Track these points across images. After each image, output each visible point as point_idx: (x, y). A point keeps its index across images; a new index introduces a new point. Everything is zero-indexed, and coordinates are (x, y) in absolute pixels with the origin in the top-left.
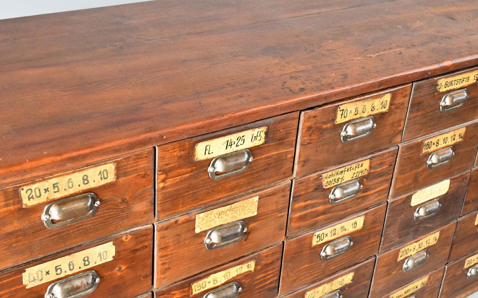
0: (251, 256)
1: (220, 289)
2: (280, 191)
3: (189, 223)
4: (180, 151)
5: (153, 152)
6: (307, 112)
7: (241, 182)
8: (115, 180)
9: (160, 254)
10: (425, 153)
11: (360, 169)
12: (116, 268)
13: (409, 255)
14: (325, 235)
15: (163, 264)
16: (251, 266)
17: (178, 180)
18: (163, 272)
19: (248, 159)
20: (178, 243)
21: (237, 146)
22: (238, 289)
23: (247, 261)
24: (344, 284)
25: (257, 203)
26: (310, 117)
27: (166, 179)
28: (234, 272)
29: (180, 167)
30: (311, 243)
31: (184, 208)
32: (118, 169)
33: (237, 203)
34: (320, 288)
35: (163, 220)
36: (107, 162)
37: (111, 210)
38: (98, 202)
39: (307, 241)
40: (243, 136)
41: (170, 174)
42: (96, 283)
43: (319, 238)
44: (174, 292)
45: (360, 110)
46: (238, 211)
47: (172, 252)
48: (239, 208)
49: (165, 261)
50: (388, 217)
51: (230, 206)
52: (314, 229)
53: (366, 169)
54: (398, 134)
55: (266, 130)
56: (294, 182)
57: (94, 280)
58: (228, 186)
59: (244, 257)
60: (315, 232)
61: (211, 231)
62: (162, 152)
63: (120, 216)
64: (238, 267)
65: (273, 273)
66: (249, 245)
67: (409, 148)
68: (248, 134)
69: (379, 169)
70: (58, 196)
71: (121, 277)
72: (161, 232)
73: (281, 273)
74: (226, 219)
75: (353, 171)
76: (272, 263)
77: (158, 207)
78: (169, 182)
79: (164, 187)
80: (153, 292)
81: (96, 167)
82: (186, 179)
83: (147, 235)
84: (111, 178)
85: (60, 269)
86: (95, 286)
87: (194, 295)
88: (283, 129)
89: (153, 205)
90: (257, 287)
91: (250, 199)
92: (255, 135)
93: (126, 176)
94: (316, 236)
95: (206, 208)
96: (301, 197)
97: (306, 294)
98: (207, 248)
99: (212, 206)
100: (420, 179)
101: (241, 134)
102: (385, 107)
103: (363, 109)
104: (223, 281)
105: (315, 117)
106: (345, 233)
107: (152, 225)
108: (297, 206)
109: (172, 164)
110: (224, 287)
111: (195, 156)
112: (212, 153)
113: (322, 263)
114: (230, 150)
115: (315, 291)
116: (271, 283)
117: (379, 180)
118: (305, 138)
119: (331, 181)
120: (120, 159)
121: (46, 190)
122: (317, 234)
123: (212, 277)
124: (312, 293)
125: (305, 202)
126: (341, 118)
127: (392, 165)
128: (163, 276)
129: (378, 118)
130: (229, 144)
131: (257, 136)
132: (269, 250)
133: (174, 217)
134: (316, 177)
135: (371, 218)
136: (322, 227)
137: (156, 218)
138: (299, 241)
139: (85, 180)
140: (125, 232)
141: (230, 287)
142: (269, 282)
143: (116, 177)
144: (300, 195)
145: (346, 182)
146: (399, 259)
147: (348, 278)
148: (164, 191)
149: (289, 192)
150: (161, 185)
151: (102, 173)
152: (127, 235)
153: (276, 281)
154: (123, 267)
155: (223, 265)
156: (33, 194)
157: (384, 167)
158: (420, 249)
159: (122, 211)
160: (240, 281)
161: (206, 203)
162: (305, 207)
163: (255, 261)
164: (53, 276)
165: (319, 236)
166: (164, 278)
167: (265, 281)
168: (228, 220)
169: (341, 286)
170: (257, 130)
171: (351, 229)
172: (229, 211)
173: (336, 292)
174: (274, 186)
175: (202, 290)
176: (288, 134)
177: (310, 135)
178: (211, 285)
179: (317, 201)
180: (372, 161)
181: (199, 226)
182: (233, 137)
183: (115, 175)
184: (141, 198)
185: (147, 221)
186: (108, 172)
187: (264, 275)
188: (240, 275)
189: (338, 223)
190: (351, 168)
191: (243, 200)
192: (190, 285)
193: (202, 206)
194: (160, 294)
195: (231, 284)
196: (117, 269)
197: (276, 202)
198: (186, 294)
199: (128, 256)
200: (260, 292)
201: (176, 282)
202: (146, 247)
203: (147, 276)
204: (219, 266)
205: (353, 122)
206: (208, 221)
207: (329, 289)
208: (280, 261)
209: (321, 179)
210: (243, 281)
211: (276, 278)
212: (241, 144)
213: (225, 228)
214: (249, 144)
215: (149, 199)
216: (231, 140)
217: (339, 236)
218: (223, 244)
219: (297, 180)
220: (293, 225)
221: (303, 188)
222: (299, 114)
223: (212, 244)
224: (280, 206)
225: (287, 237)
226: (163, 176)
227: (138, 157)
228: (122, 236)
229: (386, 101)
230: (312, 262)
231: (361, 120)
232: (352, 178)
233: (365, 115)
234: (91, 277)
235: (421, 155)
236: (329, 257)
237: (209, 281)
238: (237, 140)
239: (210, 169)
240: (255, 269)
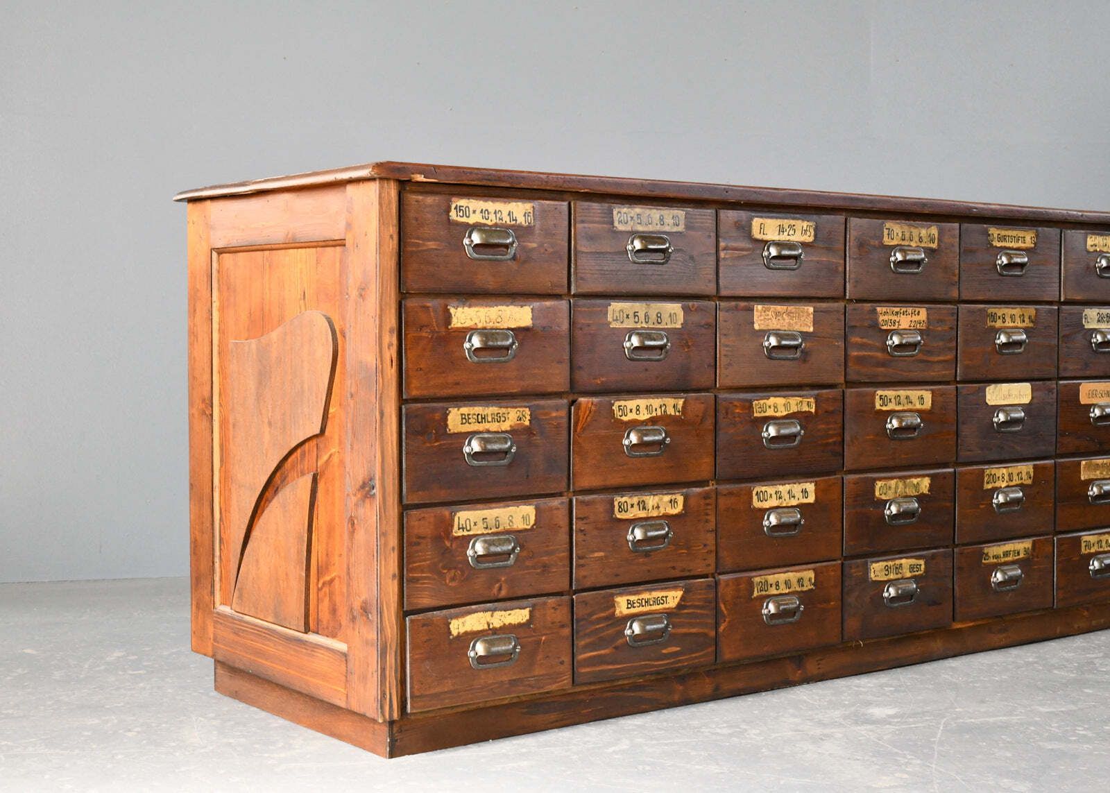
1: (781, 421)
2: (834, 311)
3: (748, 313)
8: (684, 230)
10: (991, 326)
11: (916, 318)
13: (997, 485)
14: (889, 400)
15: (725, 356)
16: (811, 404)
17: (736, 255)
19: (801, 254)
21: (788, 235)
22: (801, 430)
23: (806, 396)
24: (920, 492)
25: (812, 317)
26: (856, 226)
27: (727, 249)
28: (794, 404)
30: (874, 405)
32: (687, 219)
33: (793, 306)
34: (893, 484)
36: (680, 209)
39: (868, 401)
40: (794, 225)
41: (730, 245)
43: (882, 400)
44: (736, 403)
45: (907, 236)
46: (794, 319)
47: (733, 344)
48: (795, 315)
49: (726, 353)
51: (786, 307)
52: (876, 385)
53: (923, 321)
54: (953, 285)
55: (814, 227)
60: (877, 391)
61: (769, 332)
64: (798, 399)
65: (835, 429)
67: (970, 311)
68: (798, 225)
69: (940, 329)
70: (640, 228)
71: (688, 354)
72: (723, 313)
73: (845, 436)
74: (783, 323)
75: (909, 318)
76: (833, 413)
78: (729, 254)
79: (725, 257)
80: (715, 396)
81: (670, 209)
82: (743, 257)
84: (682, 227)
85: (637, 316)
87: (755, 419)
88: (831, 232)
90: (820, 442)
91: (805, 308)
92: (805, 228)
94: (879, 397)
96: (857, 330)
97: (876, 485)
98: (766, 354)
100: (992, 365)
101: (792, 222)
102: (933, 242)
103: (910, 236)
104: (785, 413)
106: (910, 406)
107: (715, 303)
108: (853, 340)
109: (732, 232)
110: (784, 421)
111: (752, 231)
112: (767, 234)
114: (782, 237)
115: (886, 485)
116: (835, 444)
117: (941, 344)
118: (854, 250)
119: (886, 321)
121: (632, 218)
122: (879, 393)
123: (772, 400)
124: (883, 486)
125: (861, 338)
126: (889, 239)
127: (954, 330)
128: (725, 372)
129: (929, 252)
130: (781, 230)
131: (807, 231)
132: (829, 392)
134: (870, 310)
135: (940, 401)
136: (884, 386)
139: (661, 219)
141: (793, 423)
142: (832, 441)
143: (685, 228)
144: (856, 327)
145: (903, 329)
146: (986, 486)
147: (923, 485)
148: (724, 263)
149: (843, 317)
151: (675, 218)
153: (839, 444)
154: (690, 342)
156: (622, 218)
157: (945, 328)
158: (1012, 482)
160: (801, 421)
162: (862, 346)
163: (815, 401)
164: (629, 324)
166: (727, 376)
167: (828, 437)
168: (785, 326)
169: (918, 493)
170: (806, 223)
171: (918, 405)
172: (785, 314)
173: (913, 497)
175: (763, 414)
177: (859, 248)
178: (773, 413)
179: (873, 342)
180: (930, 314)
181: (757, 321)
182: (786, 223)
183: (685, 225)
186: (680, 219)
187: (825, 426)
188: (801, 412)
189: (900, 389)
190: (907, 312)
191: (799, 305)
192: (751, 401)
195: (793, 420)
196: (685, 341)
197: (831, 325)
198: (747, 412)
199: (694, 329)
200: (823, 451)
202: (710, 326)
205: (902, 248)
206: (766, 318)
207: (904, 491)
209: (877, 315)
210: (805, 422)
211: (840, 439)
212: (792, 234)
213: (783, 335)
214: (797, 237)
216: (783, 226)
217: (905, 408)
220: (852, 366)
221: (858, 317)
222: (844, 219)
224: (837, 332)
225: (847, 382)
226: (724, 245)
229: (934, 235)
230: (877, 434)
231: (909, 248)
232: (910, 326)
233: (913, 244)
235: (987, 328)
237: (769, 405)
238: (789, 228)
239: (765, 254)
240: (816, 412)
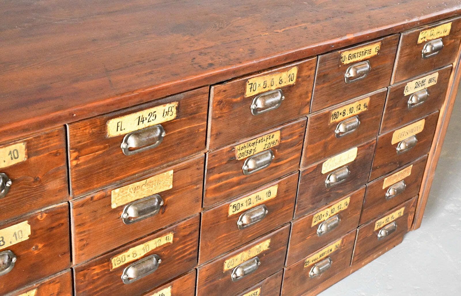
0: (168, 229)
1: (140, 261)
2: (194, 164)
3: (105, 199)
4: (91, 129)
5: (64, 130)
6: (217, 87)
7: (155, 157)
8: (26, 159)
9: (77, 231)
10: (333, 122)
11: (272, 140)
12: (32, 246)
13: (322, 220)
14: (240, 205)
15: (81, 240)
16: (170, 237)
17: (91, 157)
18: (82, 248)
19: (161, 134)
20: (95, 219)
21: (149, 122)
22: (157, 261)
23: (165, 234)
24: (261, 251)
25: (172, 177)
26: (219, 92)
27: (79, 157)
28: (152, 245)
29: (92, 144)
30: (228, 214)
31: (99, 185)
32: (28, 148)
33: (152, 177)
34: (239, 256)
35: (79, 198)
36: (17, 142)
37: (24, 190)
38: (10, 182)
39: (223, 212)
40: (155, 112)
41: (83, 152)
42: (13, 263)
43: (235, 208)
44: (94, 268)
45: (268, 83)
46: (154, 185)
47: (89, 228)
48: (154, 183)
49: (83, 238)
50: (301, 185)
51: (145, 180)
52: (230, 200)
53: (277, 140)
54: (306, 105)
55: (177, 105)
56: (207, 155)
57: (10, 260)
58: (142, 161)
59: (162, 229)
60: (231, 203)
61: (127, 206)
62: (73, 130)
63: (34, 195)
64: (157, 239)
65: (191, 244)
66: (167, 217)
67: (318, 118)
68: (159, 110)
69: (290, 140)
71: (38, 255)
72: (77, 209)
73: (200, 244)
74: (142, 193)
75: (264, 143)
76: (190, 234)
77: (72, 185)
78: (82, 159)
79: (77, 164)
80: (72, 269)
81: (5, 147)
82: (98, 156)
83: (62, 212)
84: (22, 157)
86: (12, 265)
87: (114, 269)
88: (194, 104)
89: (67, 183)
90: (177, 258)
91: (165, 173)
92: (167, 110)
93: (38, 155)
94: (232, 206)
95: (121, 183)
96: (216, 170)
97: (225, 263)
98: (124, 223)
99: (127, 181)
100: (329, 148)
101: (152, 110)
102: (292, 79)
103: (271, 82)
104: (143, 254)
105: (224, 91)
106: (260, 202)
107: (67, 202)
108: (211, 178)
109: (84, 141)
110: (144, 260)
111: (107, 133)
112: (124, 129)
113: (239, 232)
114: (142, 126)
115: (234, 259)
116: (190, 254)
117: (290, 150)
118: (217, 112)
119: (243, 153)
120: (30, 138)
122: (233, 204)
123: (131, 250)
124: (231, 261)
125: (219, 174)
126: (251, 91)
127: (302, 136)
128: (81, 252)
129: (286, 91)
130: (141, 120)
131: (169, 111)
132: (186, 222)
133: (89, 194)
134: (228, 150)
135: (284, 187)
136: (237, 197)
137: (71, 196)
138: (215, 212)
140: (40, 211)
141: (150, 259)
142: (188, 252)
143: (27, 156)
144: (214, 168)
145: (258, 153)
146: (313, 224)
147: (264, 245)
148: (77, 169)
149: (203, 165)
150: (75, 163)
151: (12, 153)
152: (42, 214)
153: (194, 251)
154: (40, 246)
155: (141, 238)
157: (295, 138)
158: (332, 214)
159: (36, 190)
160: (159, 254)
161: (121, 179)
162: (220, 179)
163: (173, 233)
165: (235, 206)
166: (83, 254)
167: (185, 252)
168: (144, 194)
169: (258, 253)
170: (168, 106)
171: (265, 199)
172: (144, 186)
173: (254, 258)
174: (189, 159)
175: (122, 264)
176: (199, 108)
177: (221, 109)
178: (131, 259)
179: (231, 172)
180: (282, 132)
181: (115, 202)
182: (145, 113)
183: (26, 155)
184: (54, 176)
185: (62, 198)
186: (19, 151)
187: (182, 246)
188: (160, 247)
189: (253, 193)
190: (262, 139)
191: (158, 174)
192: (110, 259)
193: (117, 182)
194: (79, 270)
195: (150, 256)
196: (34, 247)
197: (191, 175)
198: (105, 269)
199: (44, 234)
200: (179, 263)
201: (95, 258)
202: (62, 224)
203: (65, 253)
204: (137, 240)
205: (262, 95)
206: (124, 196)
207: (248, 257)
208: (198, 232)
209: (234, 150)
210: (162, 253)
211: (195, 248)
212: (153, 120)
213: (142, 202)
214: (160, 119)
215: (63, 177)
216: (142, 116)
217: (255, 205)
218: (140, 218)
219: (210, 153)
220: (209, 196)
221: (217, 160)
222: (209, 89)
223: (129, 219)
224: (195, 179)
225: (204, 208)
226: (75, 154)
227: (49, 136)
228: (37, 214)
229: (293, 74)
230: (229, 231)
231: (270, 93)
232: (264, 149)
233: (273, 88)
234: (7, 257)
235: (329, 124)
236: (245, 226)
237: (128, 255)
238: (149, 115)
239: (123, 145)
240: (173, 241)
